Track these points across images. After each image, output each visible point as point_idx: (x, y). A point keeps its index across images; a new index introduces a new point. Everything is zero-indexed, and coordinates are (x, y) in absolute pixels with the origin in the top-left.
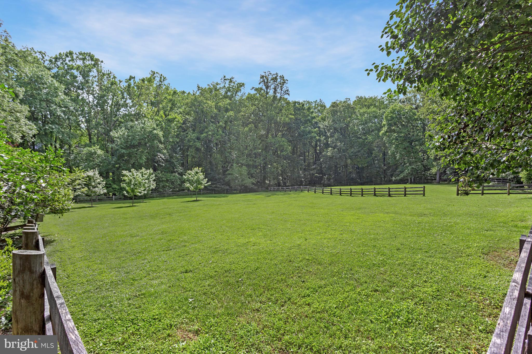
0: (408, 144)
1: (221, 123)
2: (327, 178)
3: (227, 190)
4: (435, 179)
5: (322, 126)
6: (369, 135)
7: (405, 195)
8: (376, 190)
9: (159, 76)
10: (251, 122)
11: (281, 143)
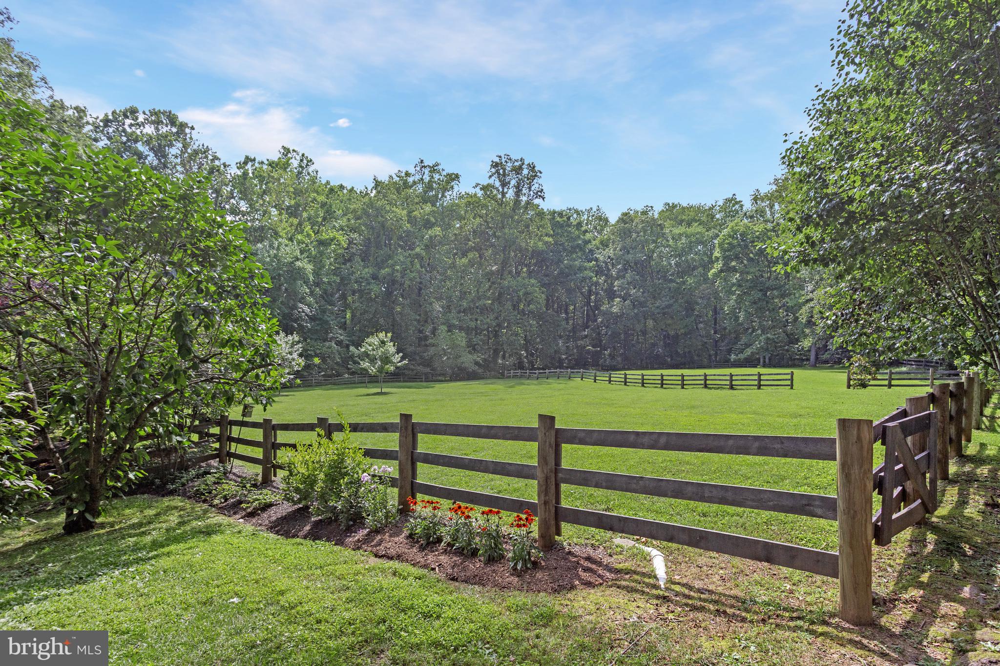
0: (760, 294)
1: (418, 250)
2: (610, 355)
3: (426, 374)
4: (808, 360)
5: (601, 258)
6: (690, 275)
7: (759, 386)
8: (708, 378)
9: (298, 158)
10: (472, 247)
11: (529, 289)
